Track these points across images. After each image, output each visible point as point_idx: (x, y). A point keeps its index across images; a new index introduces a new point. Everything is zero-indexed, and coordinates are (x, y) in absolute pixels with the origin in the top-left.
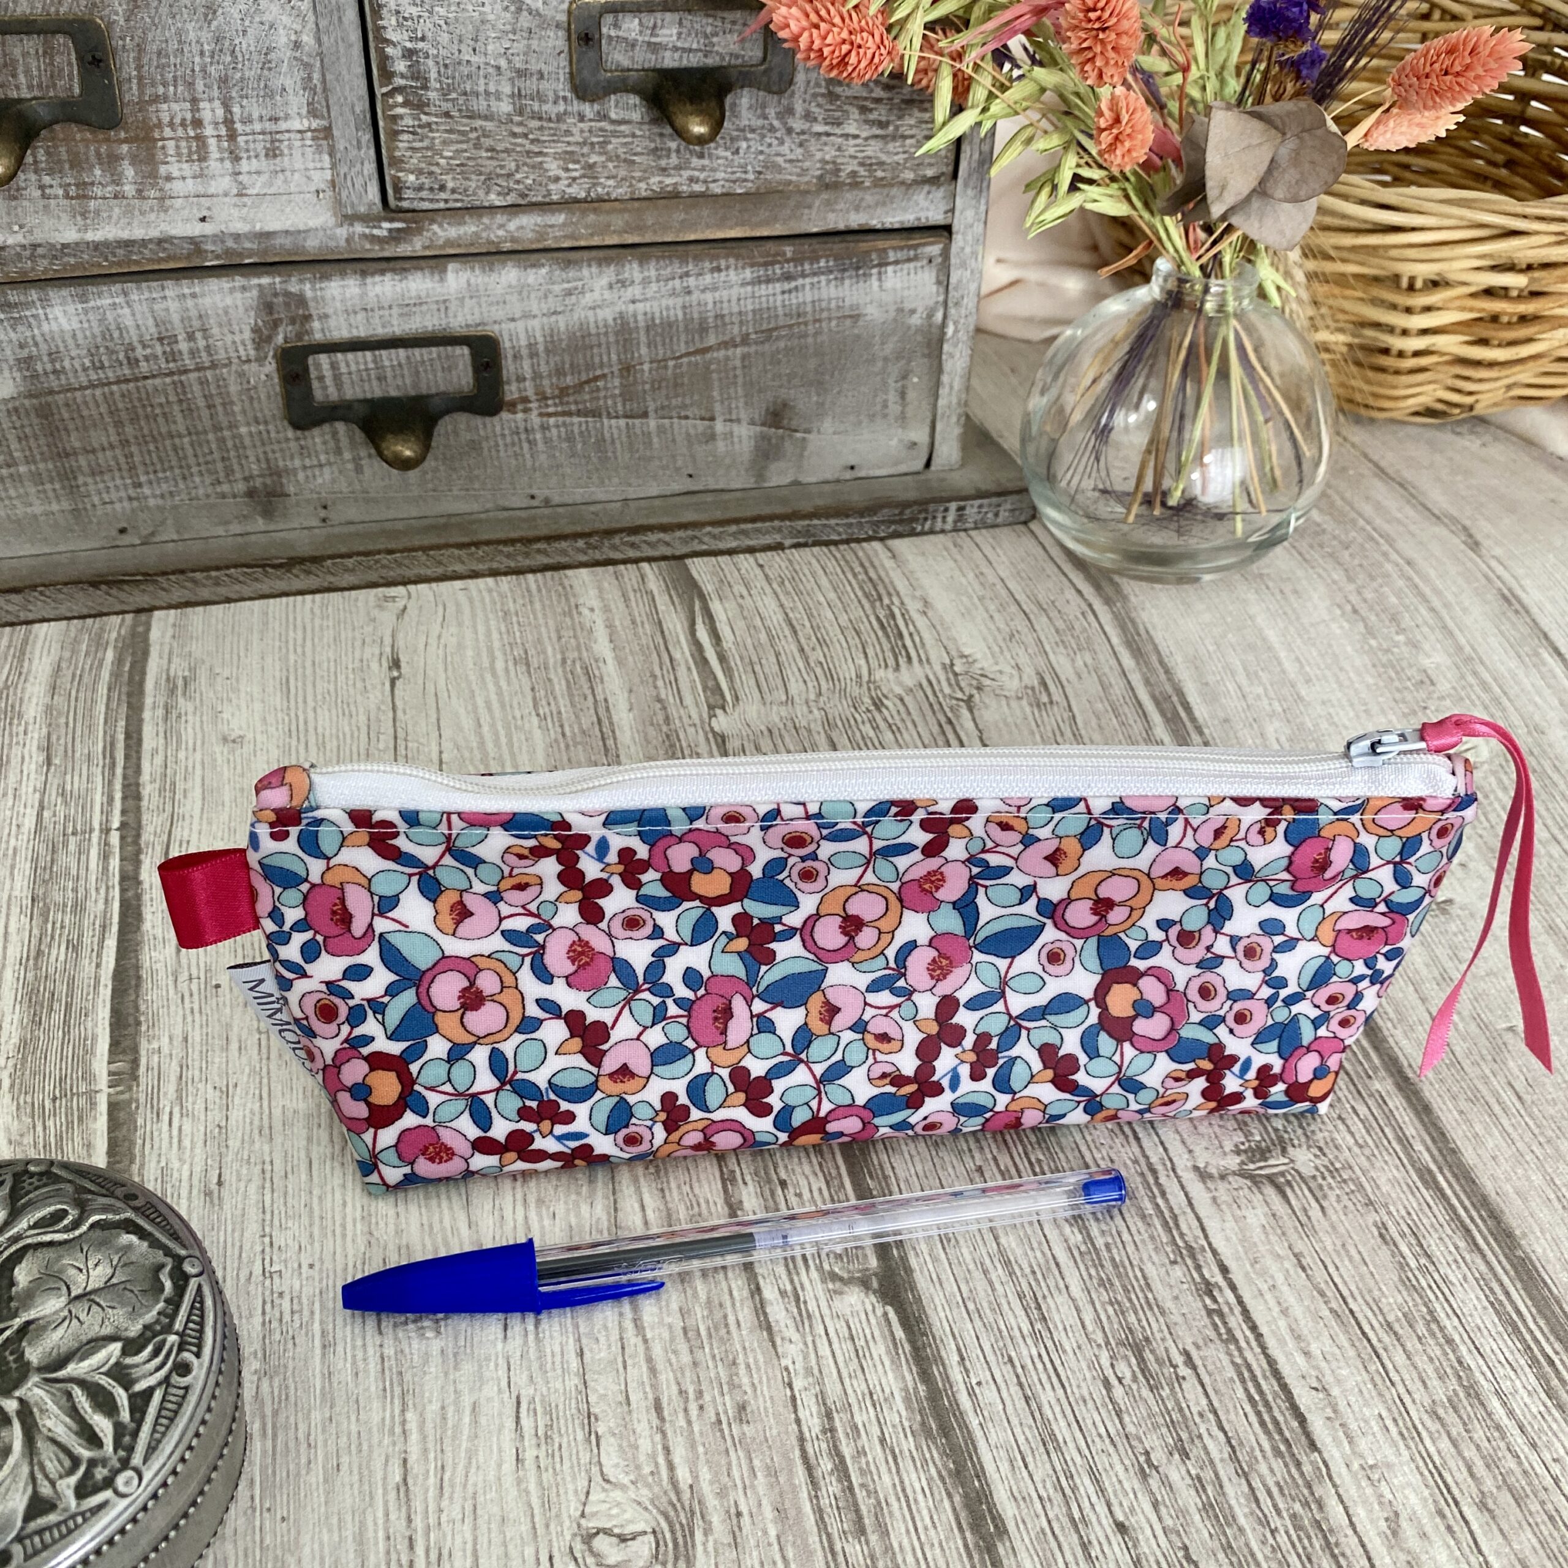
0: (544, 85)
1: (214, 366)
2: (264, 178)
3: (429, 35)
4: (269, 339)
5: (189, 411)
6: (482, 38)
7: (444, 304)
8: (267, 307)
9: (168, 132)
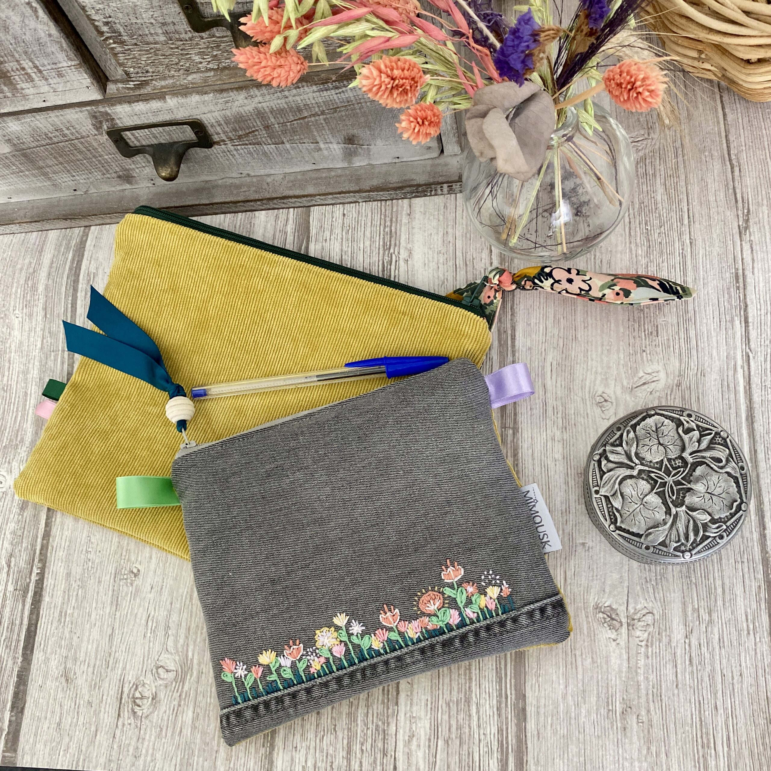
0: (177, 27)
1: (83, 137)
2: (62, 84)
3: (112, 15)
4: (101, 127)
5: (81, 152)
6: (138, 12)
7: (170, 110)
8: (95, 117)
9: (13, 73)
